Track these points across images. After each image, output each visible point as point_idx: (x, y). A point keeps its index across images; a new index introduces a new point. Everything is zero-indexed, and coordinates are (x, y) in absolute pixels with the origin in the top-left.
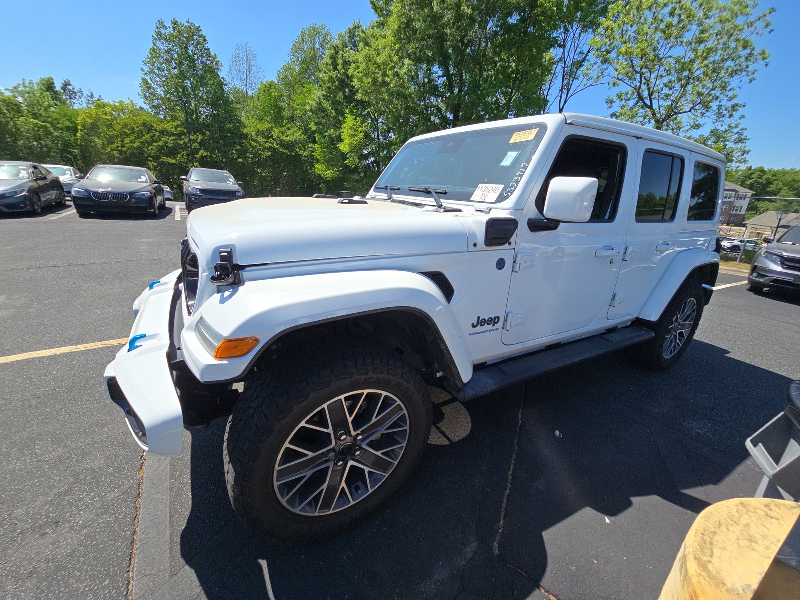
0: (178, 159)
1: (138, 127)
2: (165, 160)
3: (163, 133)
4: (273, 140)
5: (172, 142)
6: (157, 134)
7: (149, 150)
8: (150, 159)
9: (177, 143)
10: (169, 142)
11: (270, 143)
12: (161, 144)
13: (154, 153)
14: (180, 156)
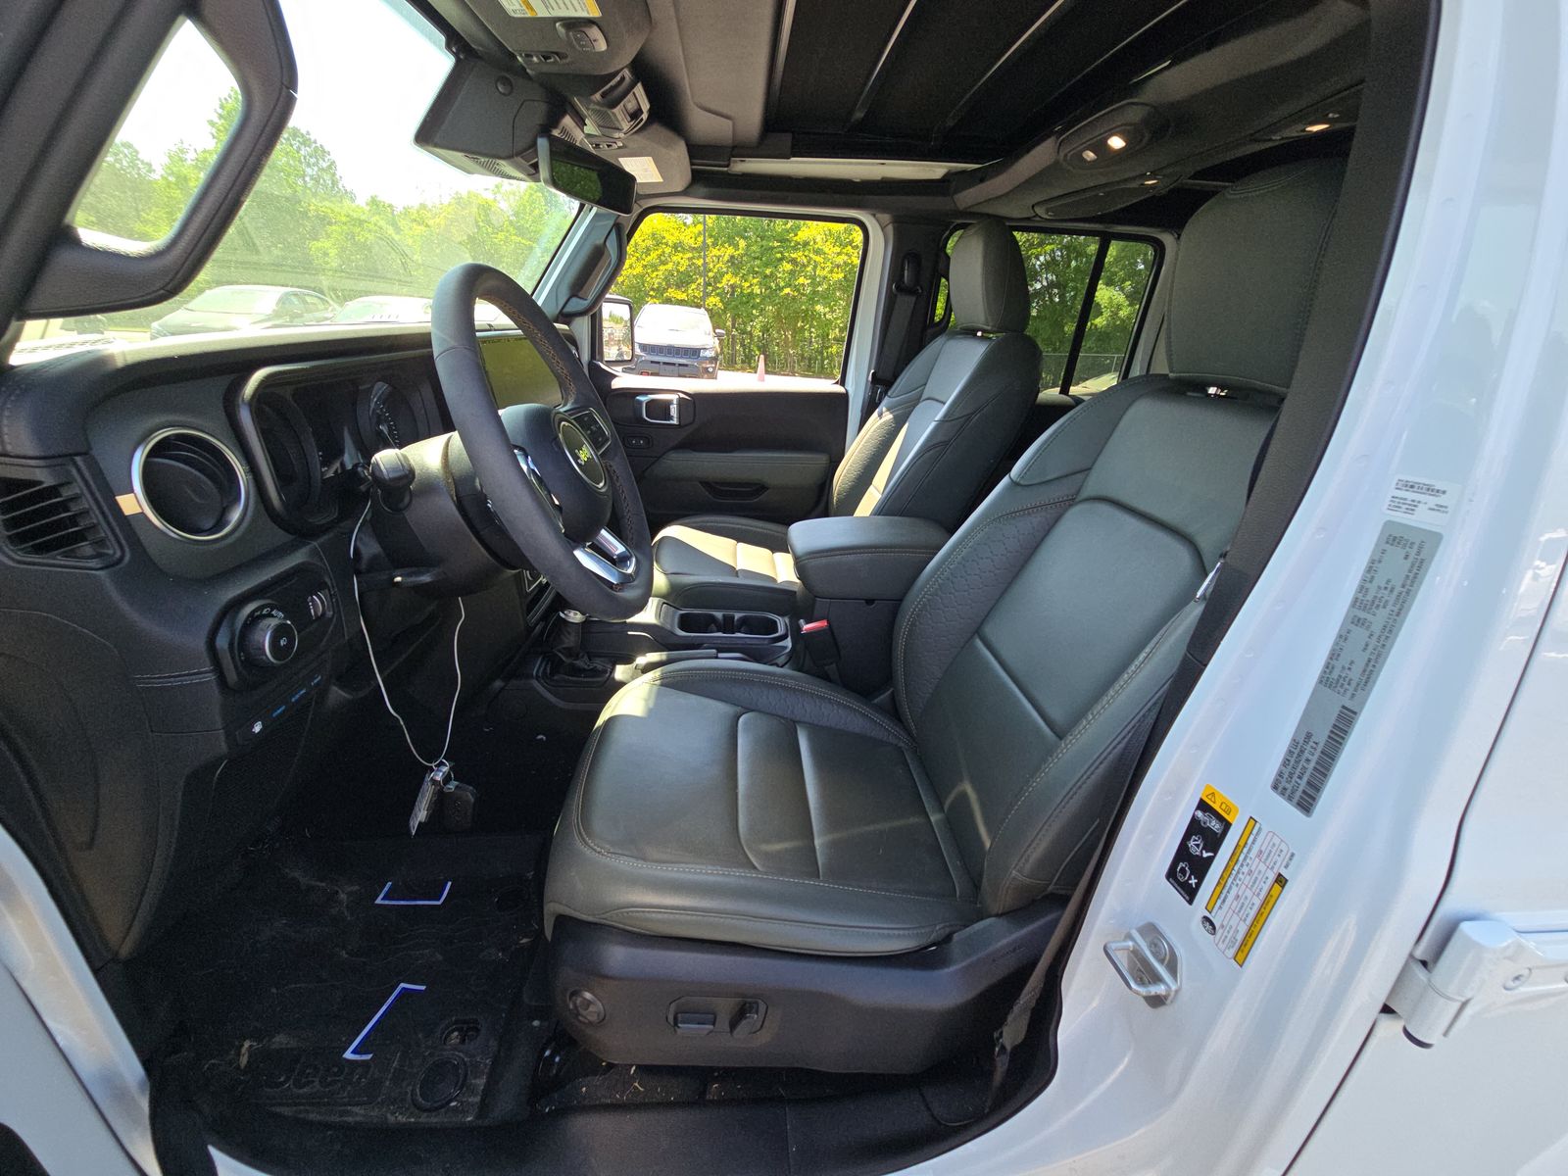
0: (690, 291)
1: (643, 241)
2: (672, 294)
3: (677, 247)
4: (853, 248)
5: (687, 263)
6: (668, 250)
7: (652, 278)
8: (651, 293)
9: (693, 264)
10: (682, 262)
11: (847, 254)
12: (670, 266)
13: (659, 283)
14: (694, 286)
